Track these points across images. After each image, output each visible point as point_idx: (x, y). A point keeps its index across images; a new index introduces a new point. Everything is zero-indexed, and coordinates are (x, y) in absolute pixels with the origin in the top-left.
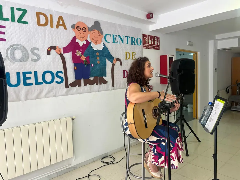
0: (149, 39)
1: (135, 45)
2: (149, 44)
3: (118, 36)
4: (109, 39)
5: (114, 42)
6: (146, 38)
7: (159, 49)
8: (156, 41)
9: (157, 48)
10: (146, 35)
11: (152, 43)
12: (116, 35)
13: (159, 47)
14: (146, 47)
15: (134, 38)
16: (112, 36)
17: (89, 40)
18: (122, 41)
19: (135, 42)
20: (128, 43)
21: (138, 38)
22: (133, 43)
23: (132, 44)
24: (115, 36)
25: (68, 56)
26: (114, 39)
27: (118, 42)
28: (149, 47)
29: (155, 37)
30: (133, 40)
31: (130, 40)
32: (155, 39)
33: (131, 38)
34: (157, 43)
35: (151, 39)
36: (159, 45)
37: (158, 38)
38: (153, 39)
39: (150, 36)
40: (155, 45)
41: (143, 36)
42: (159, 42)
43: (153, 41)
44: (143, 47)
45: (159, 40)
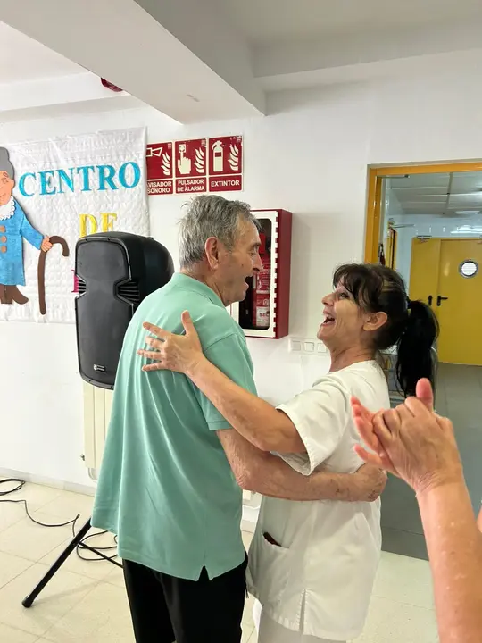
0: (178, 157)
1: (114, 187)
2: (178, 173)
3: (56, 173)
4: (32, 185)
5: (44, 192)
6: (166, 158)
7: (238, 187)
8: (218, 155)
9: (225, 183)
10: (164, 146)
11: (193, 167)
12: (52, 172)
13: (239, 178)
14: (163, 190)
15: (111, 168)
16: (38, 176)
18: (69, 183)
19: (116, 179)
20: (87, 188)
21: (127, 164)
22: (107, 185)
23: (102, 187)
24: (48, 175)
26: (45, 183)
27: (58, 190)
28: (181, 186)
29: (212, 141)
30: (107, 173)
31: (94, 178)
32: (211, 152)
33: (97, 170)
34: (226, 165)
35: (190, 154)
36: (240, 171)
37: (230, 143)
38: (199, 153)
39: (187, 143)
40: (211, 172)
41: (148, 153)
42: (239, 156)
43: (204, 159)
44: (150, 192)
45: (240, 148)
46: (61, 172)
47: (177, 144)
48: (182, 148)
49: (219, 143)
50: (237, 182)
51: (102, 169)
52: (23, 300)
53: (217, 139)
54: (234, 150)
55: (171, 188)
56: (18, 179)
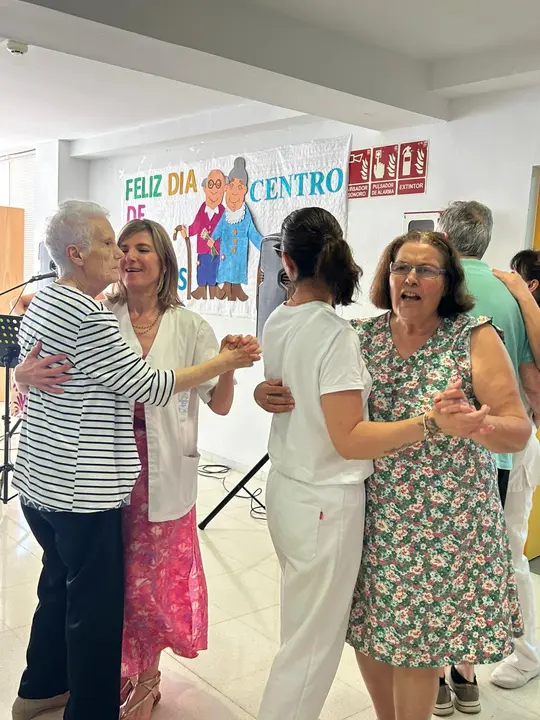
0: (375, 163)
1: (322, 192)
2: (374, 178)
3: (279, 180)
4: (260, 191)
5: (269, 198)
6: (365, 163)
7: (421, 190)
8: (407, 159)
9: (411, 186)
10: (364, 152)
11: (386, 171)
12: (275, 179)
13: (423, 181)
14: (360, 194)
15: (321, 174)
16: (265, 182)
17: (224, 204)
18: (289, 189)
19: (324, 185)
20: (301, 194)
21: (333, 171)
22: (316, 190)
23: (312, 193)
24: (272, 181)
25: (194, 239)
26: (270, 189)
27: (279, 195)
28: (375, 189)
29: (403, 147)
30: (318, 179)
31: (307, 183)
32: (402, 156)
33: (310, 176)
34: (413, 169)
35: (385, 160)
36: (424, 174)
37: (418, 147)
38: (392, 158)
39: (383, 149)
40: (401, 176)
41: (351, 159)
42: (425, 160)
43: (395, 164)
44: (350, 195)
45: (425, 153)
46: (283, 178)
47: (375, 150)
48: (379, 154)
49: (408, 148)
50: (421, 185)
51: (313, 175)
52: (244, 298)
53: (407, 145)
54: (421, 155)
55: (367, 191)
56: (250, 186)
